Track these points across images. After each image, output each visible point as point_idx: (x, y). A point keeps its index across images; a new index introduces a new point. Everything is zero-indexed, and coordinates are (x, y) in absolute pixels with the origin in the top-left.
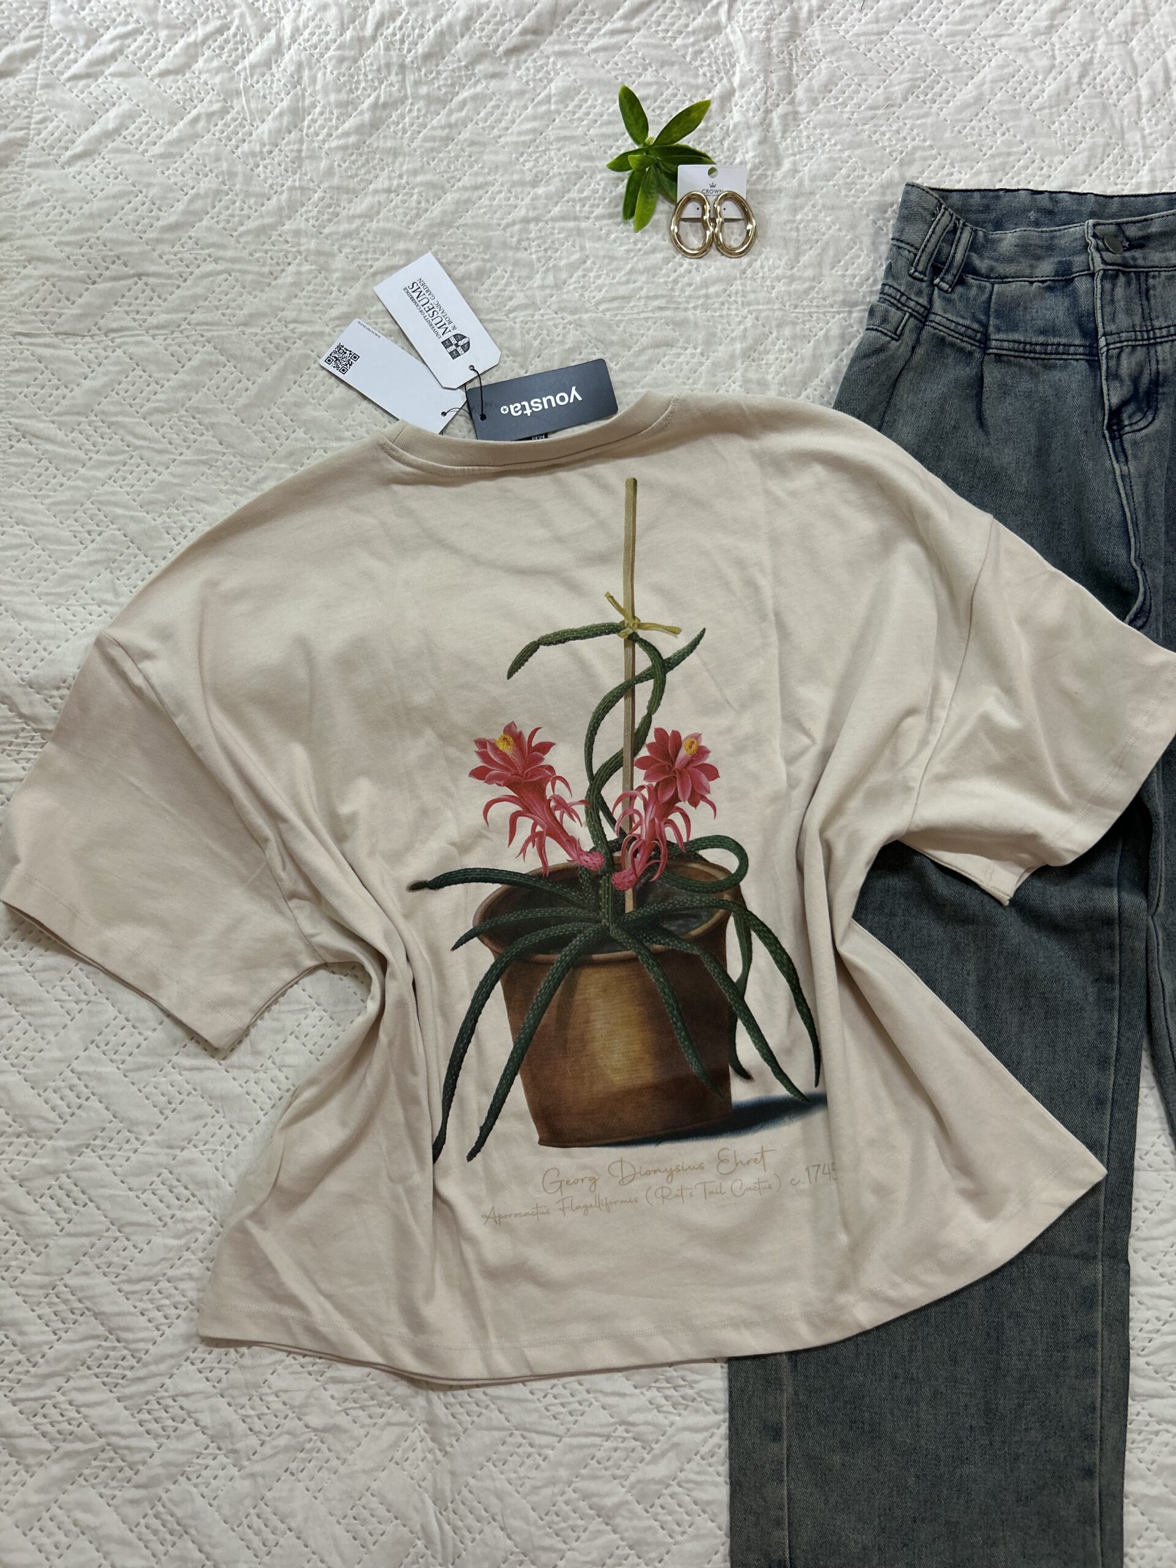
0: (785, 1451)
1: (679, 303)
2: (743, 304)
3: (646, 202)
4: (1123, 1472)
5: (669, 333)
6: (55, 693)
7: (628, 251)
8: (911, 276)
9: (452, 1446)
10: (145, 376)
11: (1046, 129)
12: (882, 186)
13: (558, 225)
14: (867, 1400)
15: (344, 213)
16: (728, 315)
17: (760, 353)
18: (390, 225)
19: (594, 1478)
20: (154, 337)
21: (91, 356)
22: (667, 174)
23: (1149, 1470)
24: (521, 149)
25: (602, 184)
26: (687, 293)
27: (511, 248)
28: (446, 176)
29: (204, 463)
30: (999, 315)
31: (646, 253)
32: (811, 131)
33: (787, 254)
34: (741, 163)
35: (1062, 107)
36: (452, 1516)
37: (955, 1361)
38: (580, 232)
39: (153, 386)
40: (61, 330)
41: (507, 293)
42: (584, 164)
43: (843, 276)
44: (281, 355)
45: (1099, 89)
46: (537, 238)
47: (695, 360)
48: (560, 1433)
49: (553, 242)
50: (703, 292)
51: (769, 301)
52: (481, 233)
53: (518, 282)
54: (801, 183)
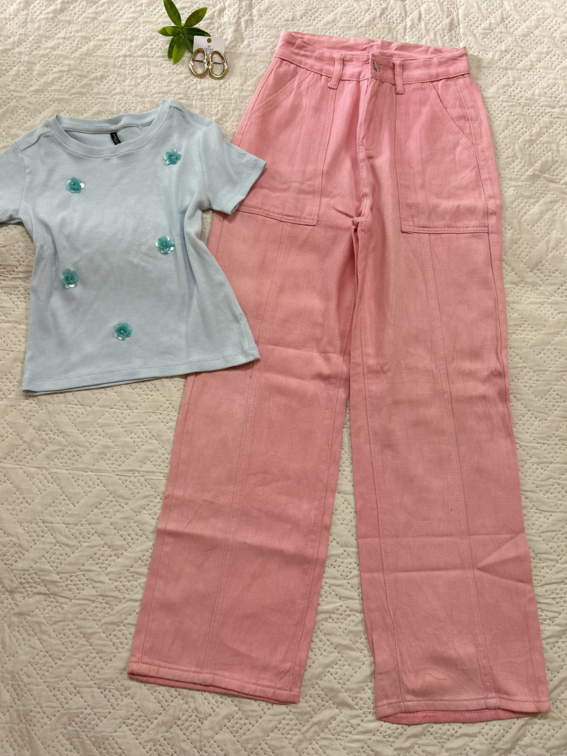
1: (189, 97)
2: (218, 99)
3: (178, 51)
7: (169, 73)
9: (21, 602)
11: (362, 36)
13: (139, 59)
15: (43, 46)
16: (211, 104)
18: (62, 53)
19: (84, 619)
22: (190, 40)
24: (127, 25)
25: (161, 42)
26: (194, 93)
27: (117, 67)
28: (91, 34)
31: (177, 74)
32: (258, 28)
33: (241, 79)
34: (225, 39)
35: (371, 27)
36: (17, 634)
38: (149, 63)
41: (113, 87)
45: (388, 20)
46: (130, 64)
48: (71, 598)
49: (136, 67)
50: (201, 93)
51: (230, 99)
52: (104, 60)
53: (119, 83)
54: (251, 51)
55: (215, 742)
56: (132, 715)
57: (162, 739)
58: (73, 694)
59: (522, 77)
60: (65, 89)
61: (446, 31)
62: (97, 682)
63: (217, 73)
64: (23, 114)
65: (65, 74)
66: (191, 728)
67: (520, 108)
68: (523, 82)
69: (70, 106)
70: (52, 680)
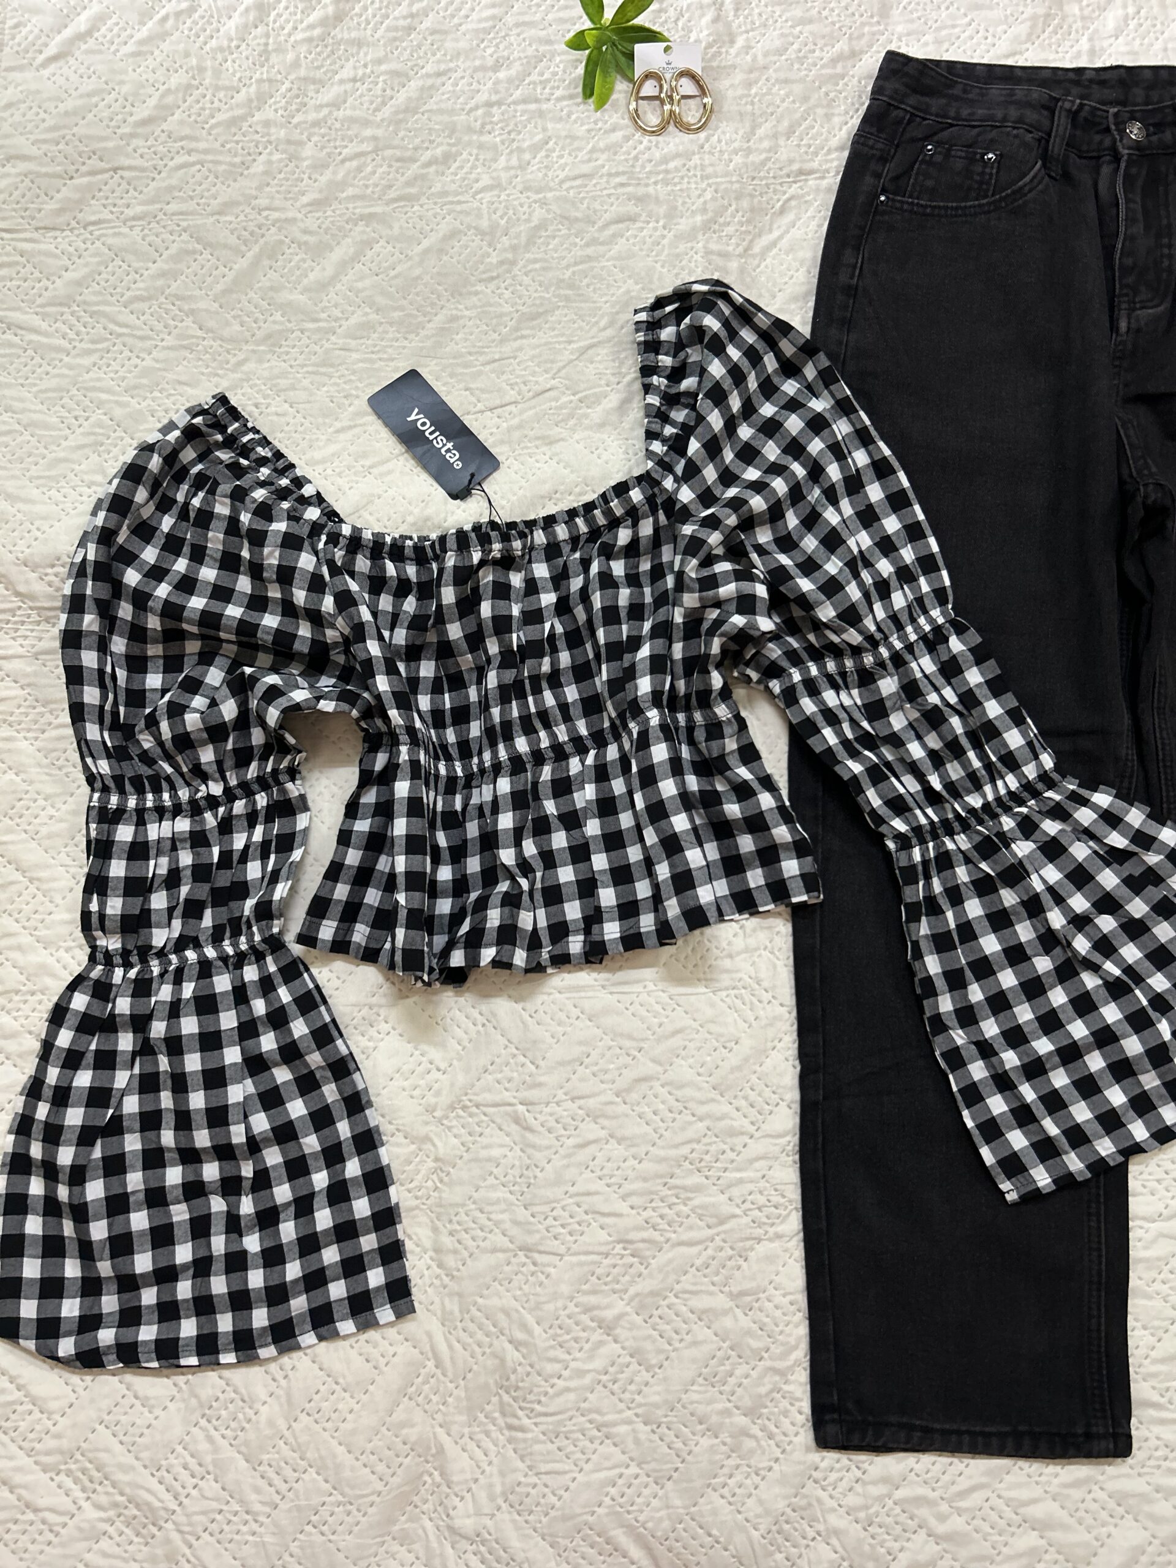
1: (640, 179)
2: (702, 177)
3: (604, 81)
5: (631, 208)
6: (49, 571)
7: (589, 131)
9: (458, 1270)
10: (125, 266)
13: (520, 107)
15: (311, 103)
16: (688, 189)
17: (720, 226)
18: (357, 113)
19: (594, 1292)
20: (131, 228)
21: (71, 249)
22: (624, 54)
24: (481, 36)
25: (561, 66)
26: (647, 170)
27: (475, 132)
28: (409, 64)
29: (185, 347)
31: (606, 132)
32: (762, 9)
33: (743, 127)
34: (696, 42)
36: (461, 1333)
38: (541, 114)
39: (133, 276)
40: (41, 224)
41: (473, 176)
42: (542, 48)
43: (799, 146)
44: (256, 242)
46: (501, 121)
47: (658, 233)
48: (561, 1252)
49: (516, 125)
50: (663, 167)
51: (727, 174)
52: (446, 118)
53: (484, 165)
54: (755, 59)
57: (788, 1511)
58: (598, 1442)
60: (373, 192)
62: (639, 1411)
63: (690, 120)
64: (297, 258)
65: (369, 160)
66: (844, 1484)
69: (391, 227)
70: (550, 1419)
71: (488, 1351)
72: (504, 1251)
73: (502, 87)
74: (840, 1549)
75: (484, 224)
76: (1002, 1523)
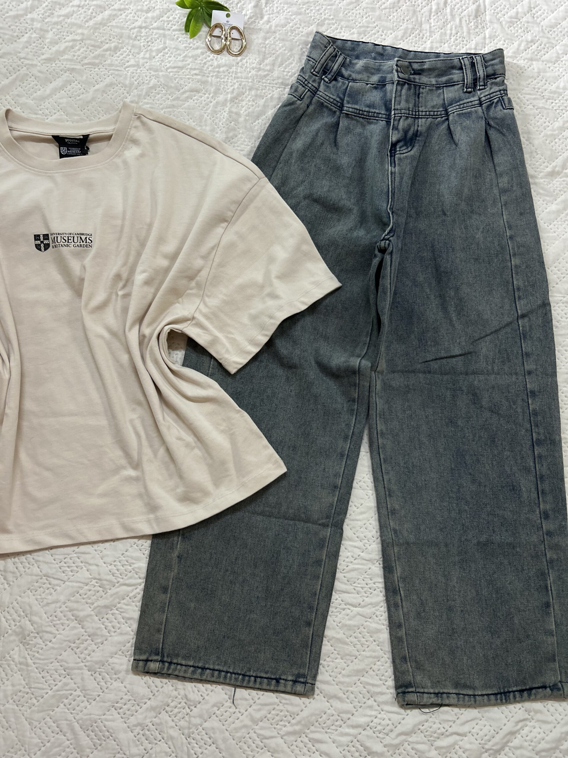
0: (168, 599)
1: (205, 73)
2: (235, 78)
3: (196, 26)
4: (325, 626)
5: (198, 86)
7: (185, 47)
8: (312, 73)
9: (13, 582)
11: (386, 18)
12: (307, 33)
13: (155, 31)
14: (211, 579)
15: (56, 14)
16: (227, 82)
17: (239, 101)
18: (75, 22)
19: (77, 602)
22: (208, 14)
23: (337, 626)
25: (178, 15)
26: (210, 69)
27: (132, 39)
28: (107, 3)
30: (350, 96)
33: (259, 58)
34: (244, 15)
35: (395, 9)
37: (256, 566)
38: (164, 36)
41: (127, 59)
42: (171, 6)
43: (284, 71)
44: (15, 73)
45: (413, 3)
46: (145, 36)
47: (209, 100)
48: (65, 580)
49: (152, 39)
50: (217, 70)
51: (247, 78)
52: (118, 30)
53: (133, 55)
54: (270, 27)
55: (203, 729)
56: (122, 699)
57: (150, 724)
58: (63, 676)
59: (548, 68)
60: (77, 59)
61: (471, 18)
62: (87, 664)
63: (235, 50)
64: (33, 83)
65: (78, 44)
66: (180, 715)
67: (544, 101)
68: (548, 74)
69: (82, 76)
70: (41, 662)
71: (18, 624)
72: (36, 576)
73: (148, 20)
74: (172, 747)
75: (127, 82)
76: (254, 746)
